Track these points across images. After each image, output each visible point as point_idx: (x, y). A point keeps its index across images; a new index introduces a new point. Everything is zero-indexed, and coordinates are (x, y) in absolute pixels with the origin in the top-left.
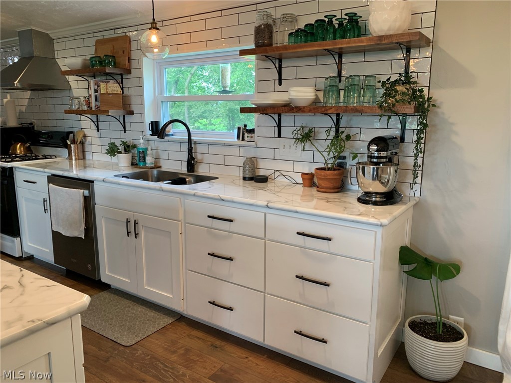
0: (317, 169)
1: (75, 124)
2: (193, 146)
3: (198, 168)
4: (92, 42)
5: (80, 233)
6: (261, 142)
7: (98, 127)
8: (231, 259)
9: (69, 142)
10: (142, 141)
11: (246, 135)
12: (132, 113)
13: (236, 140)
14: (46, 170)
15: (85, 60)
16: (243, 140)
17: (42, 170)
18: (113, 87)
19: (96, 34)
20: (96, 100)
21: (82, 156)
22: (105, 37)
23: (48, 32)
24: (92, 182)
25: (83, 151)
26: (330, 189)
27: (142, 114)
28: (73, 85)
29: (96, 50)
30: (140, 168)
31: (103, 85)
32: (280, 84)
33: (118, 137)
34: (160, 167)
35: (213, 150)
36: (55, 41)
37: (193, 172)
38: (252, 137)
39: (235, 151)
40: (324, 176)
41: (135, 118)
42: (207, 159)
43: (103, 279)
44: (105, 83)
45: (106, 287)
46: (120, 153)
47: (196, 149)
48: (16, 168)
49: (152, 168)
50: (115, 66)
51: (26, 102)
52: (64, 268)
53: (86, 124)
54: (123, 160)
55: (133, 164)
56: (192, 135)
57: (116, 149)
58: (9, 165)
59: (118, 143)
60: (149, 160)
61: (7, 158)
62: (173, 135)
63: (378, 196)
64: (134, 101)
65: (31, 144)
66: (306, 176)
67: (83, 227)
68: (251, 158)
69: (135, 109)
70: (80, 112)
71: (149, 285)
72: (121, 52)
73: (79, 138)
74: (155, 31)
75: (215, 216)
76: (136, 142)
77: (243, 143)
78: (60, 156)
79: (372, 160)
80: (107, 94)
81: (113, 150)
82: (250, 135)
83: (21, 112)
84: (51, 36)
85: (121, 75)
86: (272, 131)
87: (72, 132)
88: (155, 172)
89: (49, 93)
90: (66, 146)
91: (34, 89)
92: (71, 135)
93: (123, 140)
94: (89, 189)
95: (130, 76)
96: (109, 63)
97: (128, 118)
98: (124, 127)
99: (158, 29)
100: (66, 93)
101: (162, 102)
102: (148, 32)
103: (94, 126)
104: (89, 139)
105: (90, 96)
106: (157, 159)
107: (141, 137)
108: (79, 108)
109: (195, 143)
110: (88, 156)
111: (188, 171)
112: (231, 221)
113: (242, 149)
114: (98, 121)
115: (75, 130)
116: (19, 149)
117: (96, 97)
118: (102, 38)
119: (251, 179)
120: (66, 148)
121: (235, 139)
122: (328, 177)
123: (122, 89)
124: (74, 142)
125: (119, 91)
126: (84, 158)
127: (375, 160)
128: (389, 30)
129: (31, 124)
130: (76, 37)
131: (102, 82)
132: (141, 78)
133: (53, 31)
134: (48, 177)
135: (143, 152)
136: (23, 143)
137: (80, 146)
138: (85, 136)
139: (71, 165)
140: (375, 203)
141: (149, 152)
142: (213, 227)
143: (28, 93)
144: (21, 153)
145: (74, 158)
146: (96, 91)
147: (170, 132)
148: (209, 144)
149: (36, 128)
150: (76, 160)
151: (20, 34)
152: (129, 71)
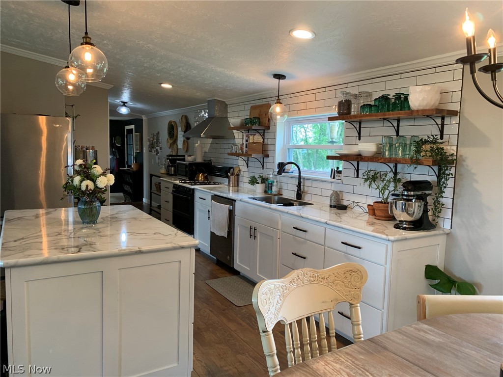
0: (375, 202)
1: (235, 162)
2: (302, 180)
3: (304, 196)
4: (248, 107)
5: (224, 234)
6: (345, 180)
7: (247, 165)
8: (304, 258)
9: (229, 175)
10: (271, 176)
11: (336, 174)
12: (268, 156)
13: (330, 178)
14: (212, 192)
15: (243, 120)
16: (334, 178)
17: (209, 191)
18: (258, 138)
19: (251, 102)
20: (246, 147)
21: (237, 184)
22: (257, 104)
23: (224, 100)
24: (235, 201)
25: (238, 181)
26: (382, 217)
27: (274, 157)
28: (236, 135)
29: (250, 113)
30: (269, 194)
31: (251, 137)
32: (359, 139)
33: (257, 172)
34: (282, 195)
35: (315, 184)
36: (228, 106)
37: (301, 199)
38: (339, 176)
39: (328, 186)
40: (378, 207)
41: (270, 159)
42: (311, 190)
43: (236, 267)
44: (252, 136)
45: (237, 273)
46: (258, 183)
47: (304, 183)
48: (197, 189)
49: (275, 195)
50: (260, 125)
51: (208, 145)
52: (215, 258)
53: (241, 162)
54: (259, 189)
55: (266, 192)
56: (302, 173)
57: (255, 181)
58: (193, 187)
59: (257, 176)
60: (275, 189)
61: (193, 183)
62: (292, 172)
63: (407, 223)
64: (270, 148)
65: (208, 175)
66: (370, 207)
67: (227, 230)
68: (337, 192)
69: (270, 153)
70: (238, 155)
71: (260, 273)
72: (264, 115)
73: (236, 172)
74: (278, 105)
75: (298, 228)
76: (268, 176)
77: (334, 180)
78: (223, 184)
79: (403, 197)
80: (254, 143)
81: (253, 181)
82: (338, 175)
83: (205, 152)
84: (226, 102)
85: (264, 130)
86: (353, 172)
87: (232, 168)
88: (276, 198)
89: (222, 141)
90: (228, 177)
91: (214, 138)
92: (232, 170)
93: (260, 175)
94: (232, 205)
95: (269, 131)
96: (256, 122)
97: (266, 160)
98: (263, 166)
99: (281, 103)
100: (231, 141)
101: (288, 149)
102: (275, 105)
103: (245, 165)
104: (242, 173)
105: (243, 144)
106: (281, 189)
107: (271, 173)
108: (236, 152)
109: (304, 179)
110: (241, 184)
111: (297, 198)
112: (305, 231)
113: (333, 184)
114: (248, 161)
115: (234, 166)
116: (201, 177)
117: (246, 144)
118: (255, 104)
119: (335, 207)
120: (228, 178)
121: (328, 178)
122: (381, 208)
123: (264, 139)
124: (232, 174)
125: (261, 140)
126: (238, 186)
127: (405, 198)
128: (419, 106)
129: (210, 161)
130: (240, 104)
131: (251, 135)
132: (275, 132)
133: (228, 100)
134: (212, 196)
135: (271, 183)
136: (203, 173)
137: (236, 177)
138: (240, 171)
139: (229, 190)
140: (404, 229)
141: (275, 184)
142: (297, 235)
143: (210, 140)
144: (201, 180)
145: (231, 185)
146: (247, 141)
147: (290, 170)
148: (312, 180)
149: (213, 164)
150: (232, 186)
151: (208, 102)
152: (268, 128)
